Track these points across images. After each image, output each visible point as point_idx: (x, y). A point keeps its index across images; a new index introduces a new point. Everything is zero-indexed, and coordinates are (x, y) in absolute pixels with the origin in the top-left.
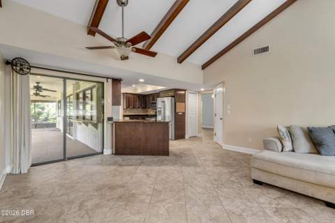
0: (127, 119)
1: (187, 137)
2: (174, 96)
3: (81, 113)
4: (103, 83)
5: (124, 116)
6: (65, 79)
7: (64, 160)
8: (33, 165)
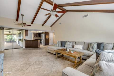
0: (34, 40)
1: (49, 45)
2: (45, 34)
3: (22, 38)
4: (23, 31)
5: (34, 39)
6: (13, 30)
7: (13, 49)
8: (5, 50)
